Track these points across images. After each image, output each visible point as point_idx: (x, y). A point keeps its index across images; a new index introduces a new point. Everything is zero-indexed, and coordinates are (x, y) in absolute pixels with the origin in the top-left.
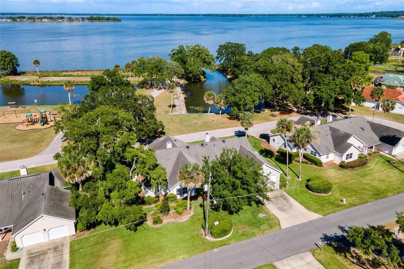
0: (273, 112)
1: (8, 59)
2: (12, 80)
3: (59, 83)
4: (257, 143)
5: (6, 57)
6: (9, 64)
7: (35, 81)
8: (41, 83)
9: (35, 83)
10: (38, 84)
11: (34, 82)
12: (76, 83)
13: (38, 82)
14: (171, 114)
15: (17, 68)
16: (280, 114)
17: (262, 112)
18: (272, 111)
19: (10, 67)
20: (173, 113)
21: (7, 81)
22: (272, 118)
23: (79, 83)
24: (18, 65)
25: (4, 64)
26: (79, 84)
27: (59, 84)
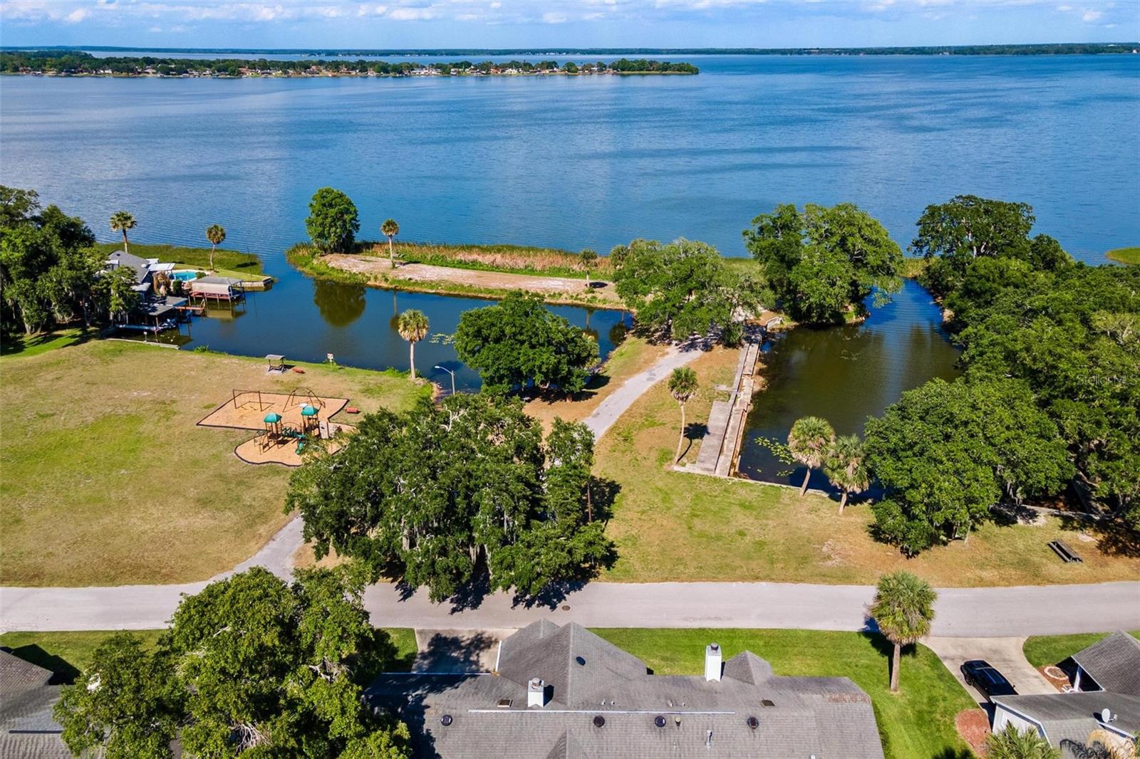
0: (1074, 529)
1: (332, 212)
2: (333, 268)
3: (432, 288)
4: (942, 704)
5: (331, 206)
6: (335, 225)
7: (380, 276)
8: (391, 284)
9: (377, 284)
10: (384, 285)
11: (376, 278)
12: (475, 291)
13: (386, 280)
14: (676, 468)
15: (355, 234)
16: (1101, 546)
17: (1020, 522)
18: (1067, 523)
19: (335, 233)
20: (684, 465)
21: (322, 269)
22: (1054, 566)
23: (481, 292)
24: (357, 227)
25: (322, 224)
26: (482, 295)
27: (433, 291)
